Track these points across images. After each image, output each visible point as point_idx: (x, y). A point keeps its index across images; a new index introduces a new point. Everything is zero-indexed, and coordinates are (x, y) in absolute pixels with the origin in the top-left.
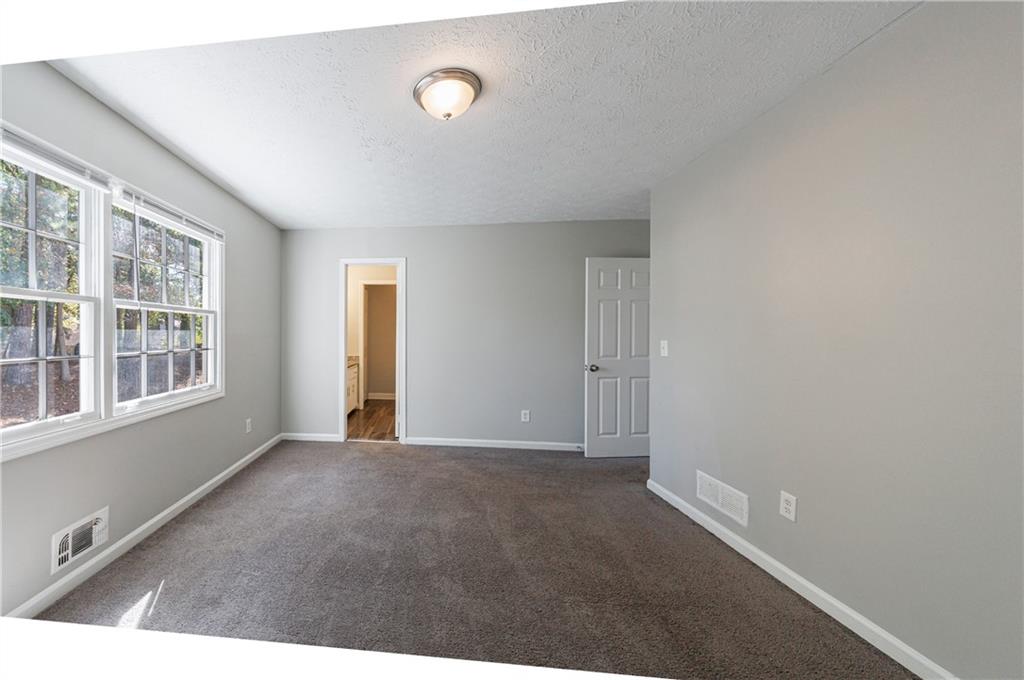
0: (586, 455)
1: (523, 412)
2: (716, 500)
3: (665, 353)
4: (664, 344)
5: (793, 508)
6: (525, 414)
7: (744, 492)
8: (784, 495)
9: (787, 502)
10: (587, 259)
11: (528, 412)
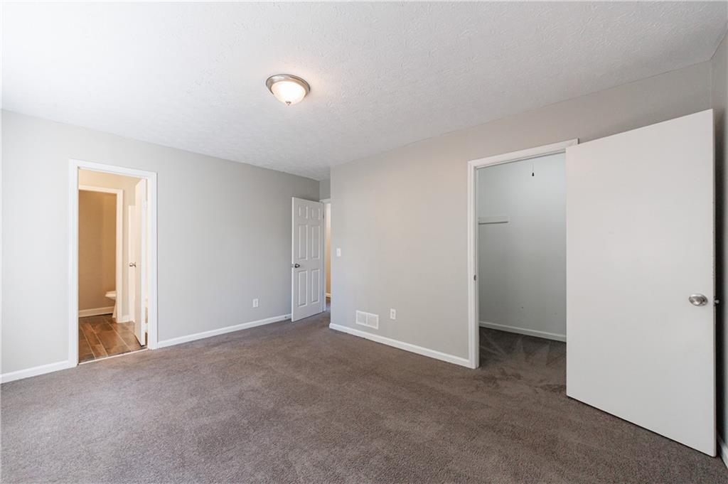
0: (292, 321)
1: (254, 301)
2: (365, 322)
3: (339, 255)
4: (339, 250)
5: (395, 315)
6: (256, 302)
7: (377, 314)
8: (392, 310)
9: (393, 313)
10: (293, 198)
11: (257, 300)
